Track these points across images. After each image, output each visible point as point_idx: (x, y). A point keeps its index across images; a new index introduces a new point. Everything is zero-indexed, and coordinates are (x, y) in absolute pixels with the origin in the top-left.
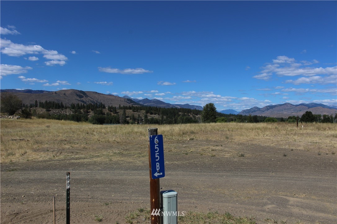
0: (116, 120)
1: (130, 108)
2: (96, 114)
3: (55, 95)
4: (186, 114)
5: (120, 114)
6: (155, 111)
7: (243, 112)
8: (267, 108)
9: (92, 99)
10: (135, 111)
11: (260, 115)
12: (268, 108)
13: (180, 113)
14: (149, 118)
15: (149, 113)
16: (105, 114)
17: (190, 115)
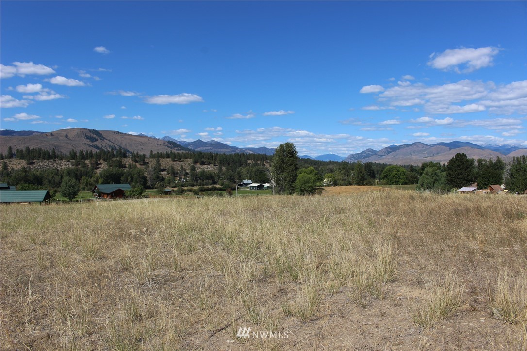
0: (141, 176)
2: (111, 168)
3: (50, 137)
4: (259, 162)
5: (150, 166)
6: (208, 159)
7: (351, 157)
8: (388, 151)
9: (112, 142)
10: (176, 161)
11: (377, 162)
12: (389, 150)
13: (250, 162)
14: (198, 170)
15: (198, 163)
16: (126, 167)
17: (266, 164)
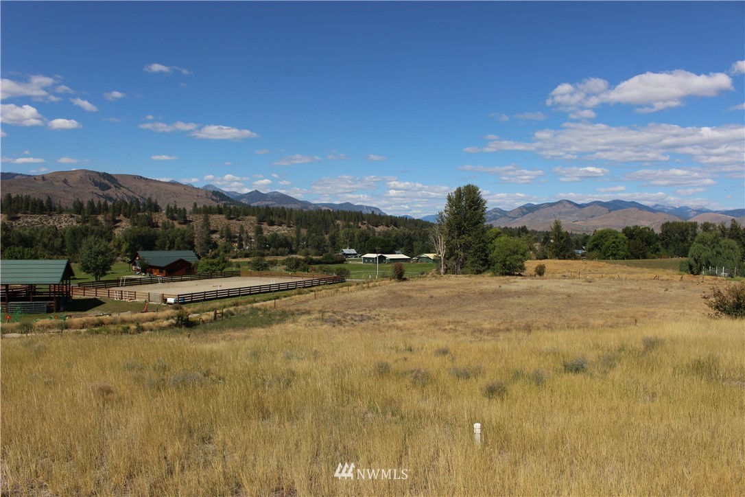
0: (186, 240)
1: (220, 211)
2: (136, 227)
3: (41, 182)
4: (352, 223)
5: (195, 225)
6: (279, 217)
8: (522, 212)
9: (131, 191)
10: (232, 219)
12: (525, 211)
13: (339, 222)
14: (266, 233)
15: (265, 223)
16: (158, 227)
17: (362, 226)
